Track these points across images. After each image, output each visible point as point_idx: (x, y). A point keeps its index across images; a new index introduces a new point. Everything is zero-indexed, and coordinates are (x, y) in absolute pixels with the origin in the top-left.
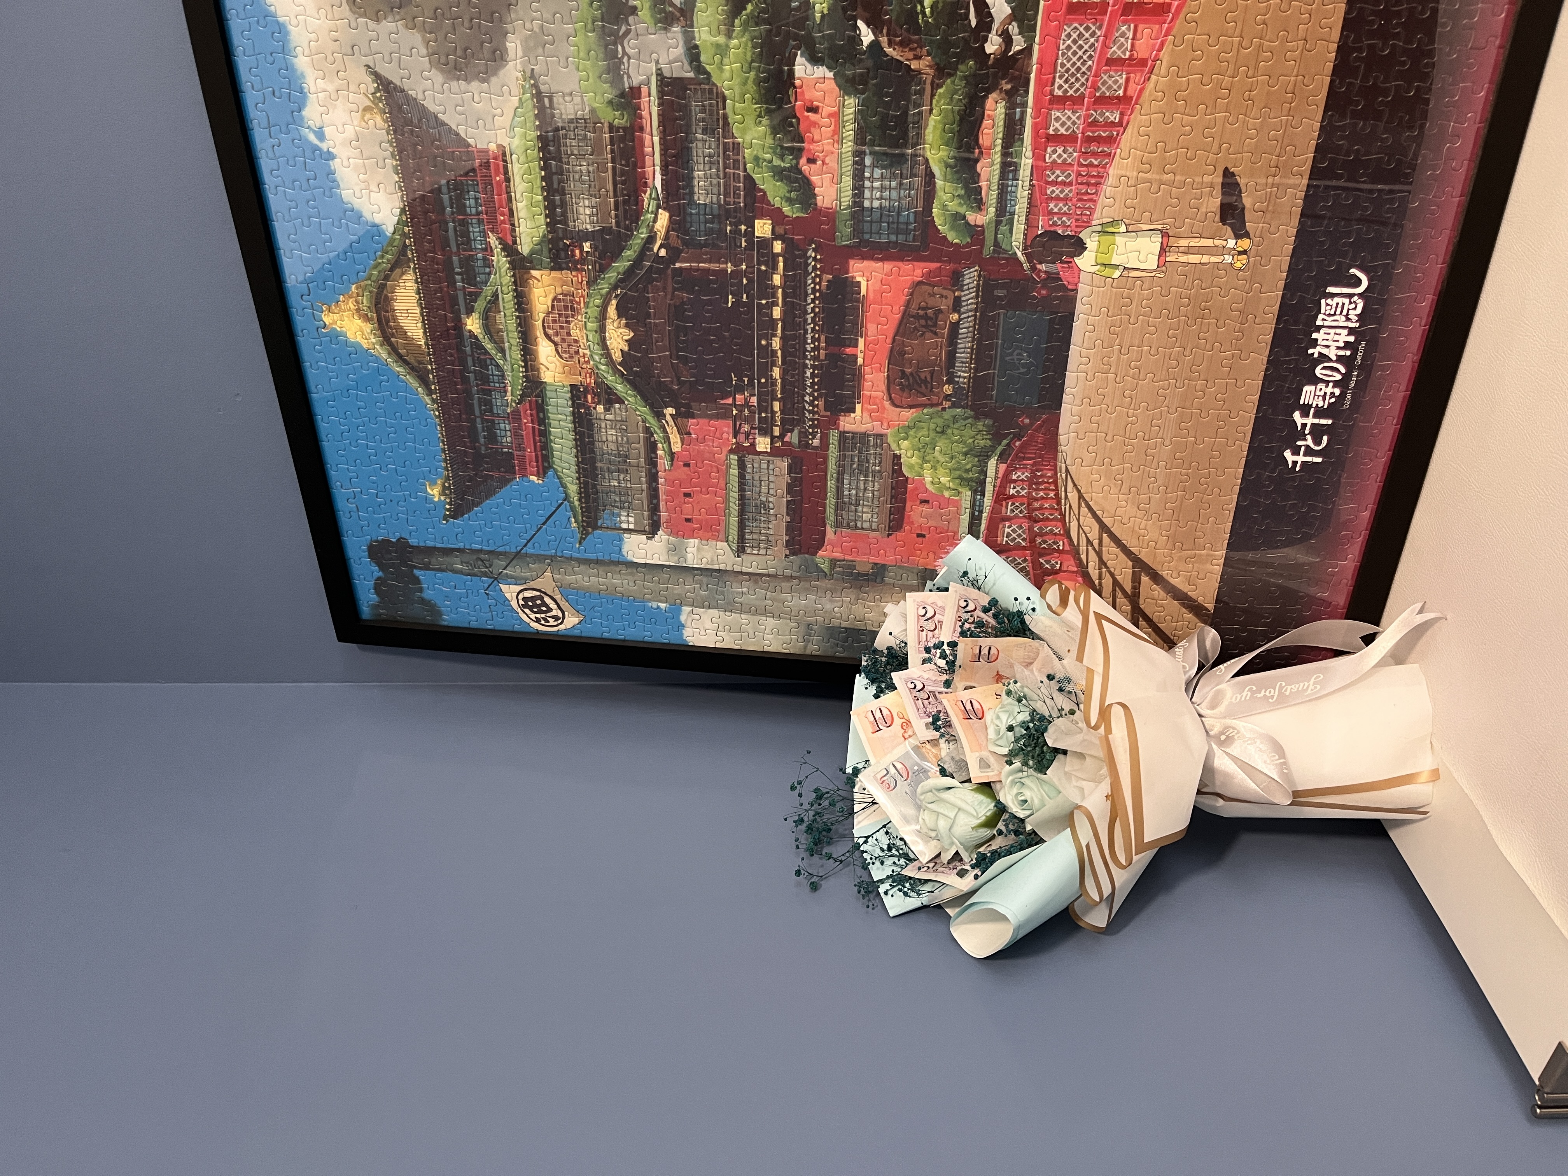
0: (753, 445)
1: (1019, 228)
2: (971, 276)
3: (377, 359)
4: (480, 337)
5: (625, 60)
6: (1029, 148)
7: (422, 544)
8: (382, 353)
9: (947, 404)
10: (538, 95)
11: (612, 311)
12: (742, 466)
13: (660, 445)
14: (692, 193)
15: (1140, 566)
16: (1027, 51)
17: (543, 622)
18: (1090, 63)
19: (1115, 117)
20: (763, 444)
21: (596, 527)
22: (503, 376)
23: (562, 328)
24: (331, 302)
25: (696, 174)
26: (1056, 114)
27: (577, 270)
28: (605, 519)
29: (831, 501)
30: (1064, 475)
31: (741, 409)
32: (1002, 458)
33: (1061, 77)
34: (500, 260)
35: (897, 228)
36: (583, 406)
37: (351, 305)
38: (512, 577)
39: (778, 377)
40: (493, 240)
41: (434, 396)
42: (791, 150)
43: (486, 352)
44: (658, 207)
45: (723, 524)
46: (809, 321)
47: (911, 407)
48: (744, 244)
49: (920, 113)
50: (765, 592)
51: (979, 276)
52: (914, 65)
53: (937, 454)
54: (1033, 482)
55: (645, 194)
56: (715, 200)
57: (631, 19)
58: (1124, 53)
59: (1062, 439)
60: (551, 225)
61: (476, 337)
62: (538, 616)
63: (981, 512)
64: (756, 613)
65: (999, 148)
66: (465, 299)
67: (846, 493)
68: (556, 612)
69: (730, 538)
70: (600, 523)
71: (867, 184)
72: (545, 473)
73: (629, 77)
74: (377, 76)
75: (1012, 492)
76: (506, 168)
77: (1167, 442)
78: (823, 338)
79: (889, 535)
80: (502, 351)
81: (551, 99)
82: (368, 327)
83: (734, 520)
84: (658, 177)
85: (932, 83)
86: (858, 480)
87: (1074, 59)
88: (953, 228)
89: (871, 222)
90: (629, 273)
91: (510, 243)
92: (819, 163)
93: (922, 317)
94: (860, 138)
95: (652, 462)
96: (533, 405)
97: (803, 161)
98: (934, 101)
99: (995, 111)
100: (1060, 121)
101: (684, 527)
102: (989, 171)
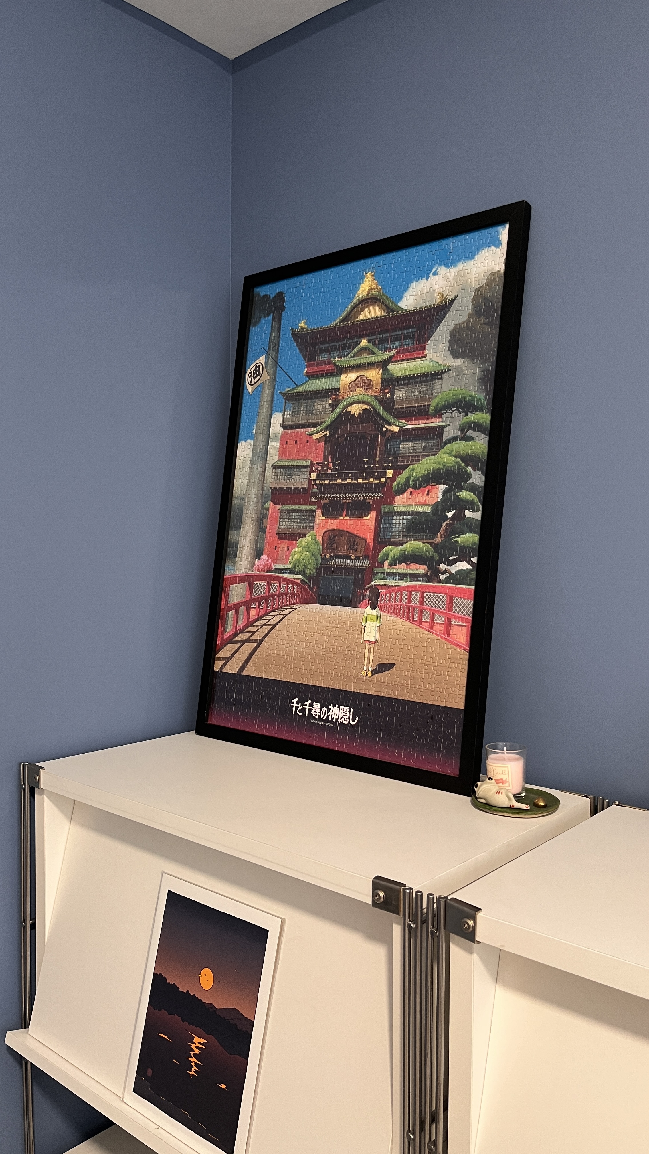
0: (313, 472)
1: (381, 582)
2: (367, 563)
3: (353, 298)
4: (359, 346)
5: (451, 411)
6: (408, 584)
7: (282, 318)
8: (355, 301)
9: (323, 555)
10: (443, 372)
11: (366, 407)
12: (306, 467)
13: (315, 429)
14: (404, 441)
15: (260, 642)
16: (439, 581)
17: (250, 375)
18: (434, 606)
19: (416, 619)
20: (313, 476)
21: (286, 400)
22: (344, 357)
23: (361, 384)
24: (375, 277)
25: (411, 443)
26: (418, 594)
27: (381, 391)
28: (289, 404)
29: (291, 507)
30: (294, 607)
31: (327, 465)
32: (302, 581)
33: (430, 595)
34: (386, 355)
35: (386, 530)
36: (332, 394)
37: (374, 286)
38: (268, 360)
39: (337, 482)
40: (394, 352)
41: (338, 324)
42: (415, 484)
43: (353, 349)
44: (400, 427)
45: (284, 459)
46: (356, 495)
47: (323, 540)
48: (385, 465)
49: (423, 538)
50: (258, 478)
51: (366, 567)
52: (439, 535)
53: (305, 553)
54: (293, 594)
55: (405, 421)
56: (401, 452)
57: (464, 413)
58: (436, 620)
59: (308, 606)
60: (398, 379)
61: (359, 344)
62: (252, 373)
63: (283, 573)
64: (249, 474)
65: (409, 572)
66: (373, 339)
67: (294, 514)
68: (254, 381)
69: (279, 462)
70: (287, 401)
71: (401, 517)
72: (307, 376)
73: (445, 413)
74: (453, 300)
75: (290, 586)
76: (419, 358)
77: (304, 650)
78: (350, 501)
79: (277, 534)
80: (354, 357)
81: (441, 378)
82: (365, 293)
83: (286, 464)
84: (408, 427)
85: (433, 543)
86: (298, 519)
87: (435, 600)
88: (384, 554)
89: (389, 520)
90: (378, 414)
91: (392, 360)
92: (410, 497)
93: (354, 543)
94: (418, 513)
95: (310, 426)
96: (333, 371)
97: (411, 489)
98: (426, 544)
99: (421, 569)
100: (416, 596)
101: (284, 441)
102: (402, 568)
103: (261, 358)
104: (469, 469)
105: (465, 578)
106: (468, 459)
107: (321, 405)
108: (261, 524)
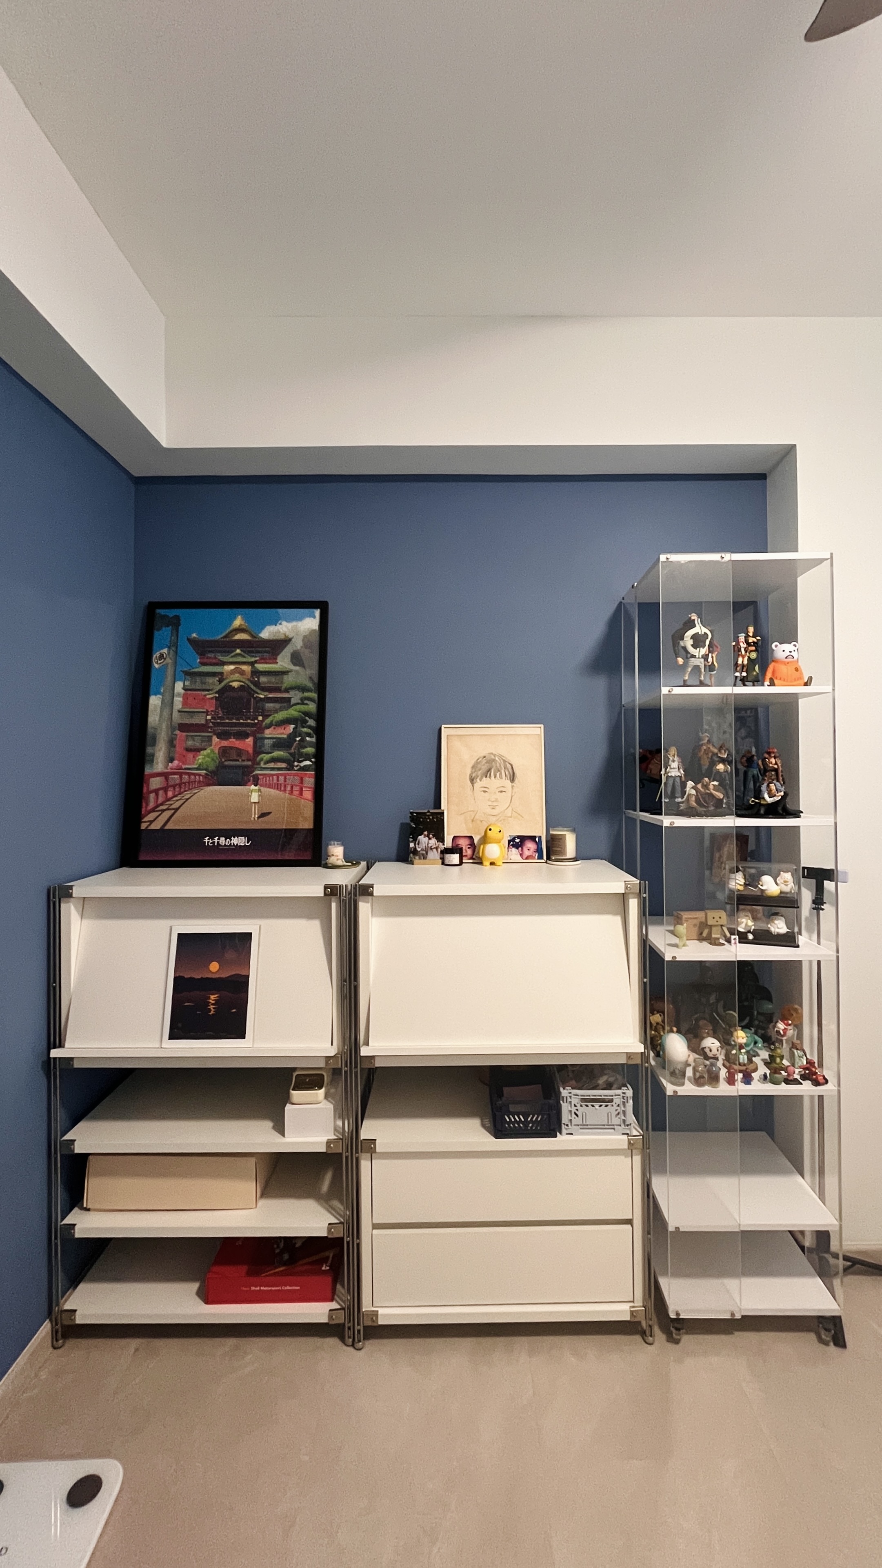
0: (209, 715)
2: (250, 763)
5: (294, 691)
6: (276, 773)
7: (179, 629)
8: (231, 628)
9: (219, 760)
10: (288, 672)
11: (242, 684)
12: (203, 712)
13: (208, 692)
14: (268, 703)
15: (176, 810)
16: (295, 771)
18: (292, 783)
19: (282, 789)
20: (209, 717)
21: (185, 675)
22: (226, 656)
23: (238, 672)
24: (243, 619)
25: (272, 704)
27: (251, 677)
28: (188, 677)
29: (194, 734)
30: (201, 788)
31: (218, 712)
32: (206, 774)
33: (290, 777)
34: (253, 659)
35: (260, 747)
36: (218, 675)
37: (243, 623)
38: (170, 652)
39: (226, 721)
40: (258, 658)
41: (221, 639)
42: (276, 724)
43: (231, 653)
44: (265, 696)
45: (186, 707)
46: (239, 728)
47: (219, 752)
48: (257, 714)
49: (283, 750)
50: (167, 717)
51: (250, 765)
52: (292, 748)
53: (207, 759)
54: (200, 781)
55: (268, 693)
56: (266, 708)
57: (302, 692)
58: (294, 789)
59: (211, 787)
60: (261, 672)
61: (235, 651)
63: (191, 770)
64: (160, 715)
65: (276, 767)
66: (244, 650)
67: (196, 737)
68: (159, 662)
69: (183, 709)
71: (269, 740)
72: (200, 663)
73: (291, 691)
74: (292, 639)
75: (197, 777)
76: (273, 663)
77: (209, 811)
78: (235, 731)
79: (184, 748)
80: (232, 657)
81: (287, 674)
82: (237, 626)
83: (188, 710)
84: (271, 696)
85: (289, 752)
86: (199, 740)
87: (293, 780)
88: (260, 758)
89: (261, 741)
90: (251, 688)
91: (257, 662)
92: (274, 730)
93: (240, 753)
94: (279, 738)
95: (203, 690)
96: (218, 663)
97: (274, 726)
98: (285, 753)
99: (284, 765)
100: (282, 778)
101: (185, 698)
102: (272, 765)
103: (164, 650)
104: (307, 718)
105: (309, 768)
106: (306, 714)
107: (210, 680)
108: (171, 743)
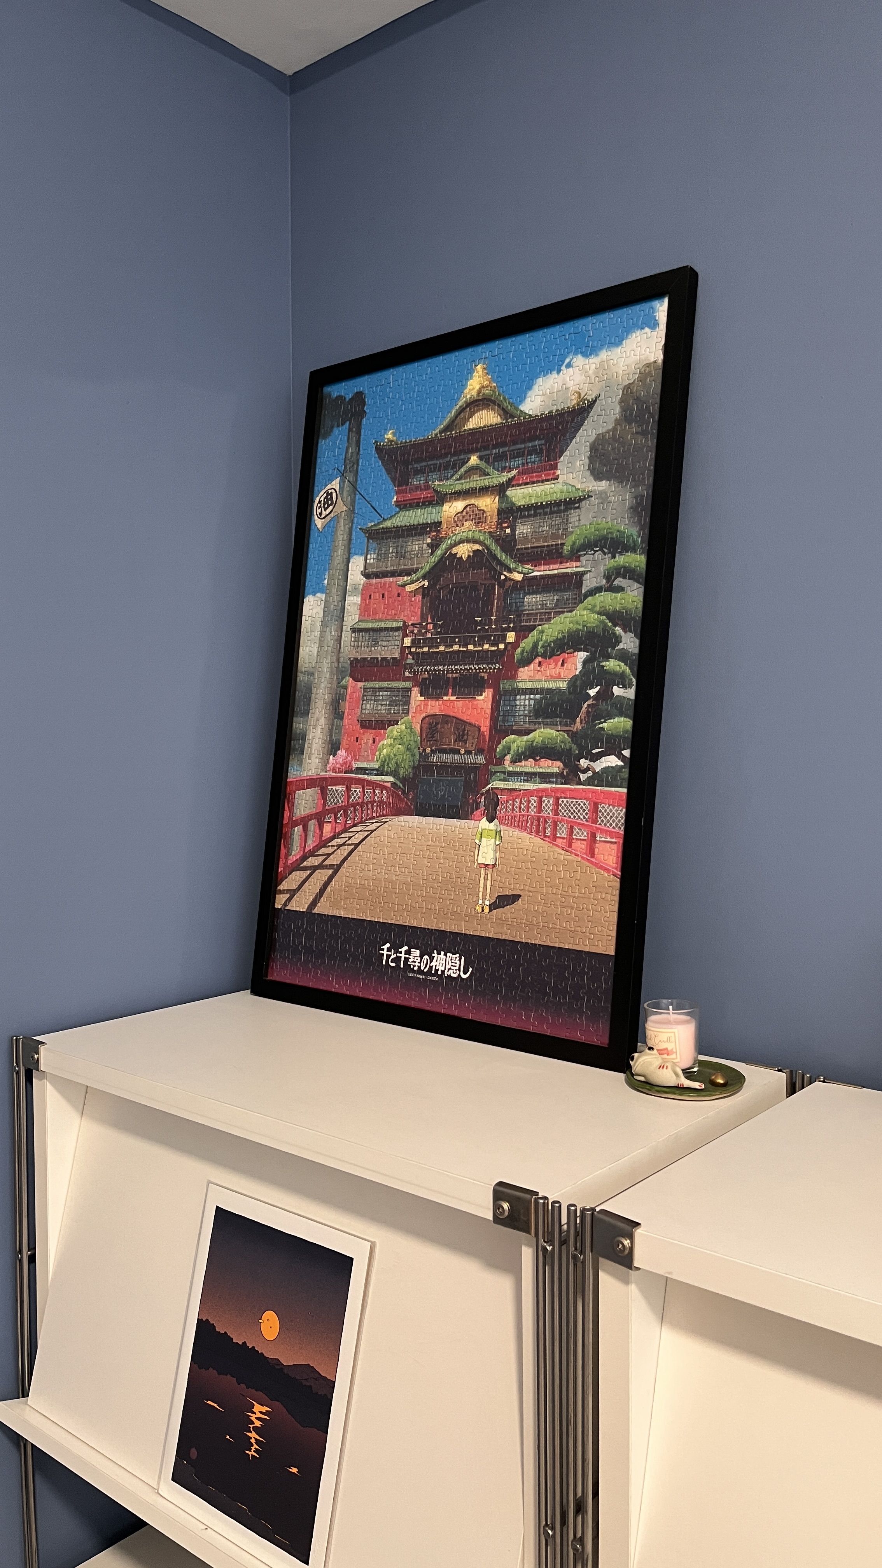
0: (407, 636)
1: (501, 785)
2: (481, 759)
3: (458, 399)
4: (467, 465)
5: (592, 552)
6: (537, 787)
7: (363, 427)
8: (461, 403)
9: (421, 750)
10: (580, 500)
11: (477, 547)
12: (397, 629)
13: (409, 578)
14: (529, 594)
15: (337, 868)
16: (580, 783)
17: (319, 505)
18: (572, 817)
19: (548, 833)
20: (407, 642)
21: (368, 538)
22: (447, 479)
23: (470, 516)
24: (488, 370)
25: (538, 596)
26: (551, 800)
27: (497, 525)
28: (373, 544)
29: (377, 684)
30: (383, 820)
31: (426, 627)
32: (394, 784)
33: (567, 802)
34: (504, 477)
35: (507, 714)
36: (431, 531)
37: (486, 383)
38: (344, 485)
39: (440, 649)
40: (515, 472)
41: (439, 435)
42: (545, 652)
43: (460, 468)
44: (525, 574)
45: (367, 618)
46: (466, 667)
47: (421, 729)
48: (504, 626)
49: (557, 725)
50: (332, 645)
51: (480, 764)
52: (578, 720)
53: (398, 746)
54: (381, 802)
55: (532, 566)
56: (526, 608)
57: (610, 555)
58: (575, 835)
59: (402, 818)
60: (521, 509)
61: (467, 462)
62: (322, 502)
63: (368, 774)
64: (320, 641)
65: (538, 770)
66: (486, 455)
67: (381, 693)
68: (324, 513)
69: (360, 623)
70: (371, 541)
71: (527, 697)
72: (397, 506)
73: (585, 555)
74: (594, 402)
75: (377, 791)
76: (548, 480)
77: (397, 878)
78: (457, 675)
79: (358, 720)
80: (460, 479)
81: (578, 508)
82: (474, 393)
83: (370, 625)
84: (538, 574)
85: (570, 731)
86: (387, 700)
87: (574, 808)
88: (504, 747)
89: (510, 700)
90: (494, 557)
91: (512, 483)
92: (539, 668)
93: (464, 732)
94: (550, 690)
95: (401, 573)
96: (432, 499)
97: (540, 659)
98: (561, 732)
99: (555, 767)
100: (548, 802)
101: (367, 594)
102: (528, 766)
103: (334, 483)
104: (618, 630)
105: (614, 778)
106: (616, 617)
107: (416, 546)
108: (336, 711)
